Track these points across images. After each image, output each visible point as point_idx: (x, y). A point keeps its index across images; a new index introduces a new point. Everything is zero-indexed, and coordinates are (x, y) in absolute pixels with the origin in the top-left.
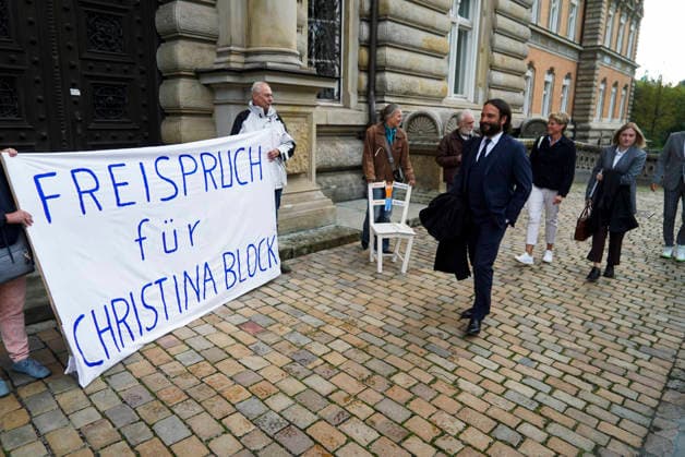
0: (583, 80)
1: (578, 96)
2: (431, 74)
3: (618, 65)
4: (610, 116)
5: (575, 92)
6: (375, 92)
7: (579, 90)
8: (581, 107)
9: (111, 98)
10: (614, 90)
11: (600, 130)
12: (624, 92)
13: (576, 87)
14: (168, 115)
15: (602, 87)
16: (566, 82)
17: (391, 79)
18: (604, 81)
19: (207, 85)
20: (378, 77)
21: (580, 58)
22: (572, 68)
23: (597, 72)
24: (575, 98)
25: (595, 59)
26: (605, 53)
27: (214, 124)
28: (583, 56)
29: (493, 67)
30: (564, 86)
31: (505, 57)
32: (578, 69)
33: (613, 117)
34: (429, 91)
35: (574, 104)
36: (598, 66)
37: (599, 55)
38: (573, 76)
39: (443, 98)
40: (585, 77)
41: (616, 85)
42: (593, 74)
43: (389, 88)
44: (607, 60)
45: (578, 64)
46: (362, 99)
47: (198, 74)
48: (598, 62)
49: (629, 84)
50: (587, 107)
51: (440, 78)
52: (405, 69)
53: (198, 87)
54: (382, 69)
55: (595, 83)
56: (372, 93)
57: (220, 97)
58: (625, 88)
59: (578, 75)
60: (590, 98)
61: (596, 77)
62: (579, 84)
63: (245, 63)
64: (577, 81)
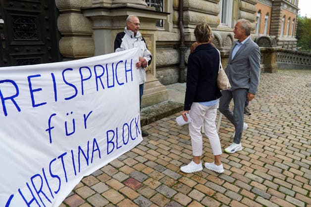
0: (275, 16)
1: (272, 24)
2: (212, 12)
3: (291, 9)
4: (287, 34)
5: (271, 22)
6: (183, 22)
7: (272, 21)
8: (274, 30)
9: (25, 25)
10: (289, 21)
11: (283, 41)
12: (293, 22)
13: (271, 19)
14: (63, 36)
15: (283, 20)
16: (267, 17)
17: (192, 15)
18: (284, 17)
19: (89, 18)
20: (185, 14)
21: (273, 5)
22: (269, 10)
23: (281, 12)
24: (271, 25)
25: (280, 5)
26: (284, 3)
27: (93, 41)
28: (275, 4)
29: (241, 9)
30: (266, 19)
31: (247, 3)
32: (272, 10)
33: (289, 35)
34: (211, 21)
35: (270, 28)
36: (282, 9)
37: (282, 4)
38: (270, 14)
39: (218, 25)
40: (275, 15)
41: (289, 19)
42: (279, 13)
43: (190, 20)
44: (286, 6)
45: (272, 8)
46: (176, 26)
47: (83, 10)
48: (281, 7)
49: (295, 17)
50: (276, 29)
51: (216, 14)
52: (199, 9)
53: (83, 19)
54: (187, 9)
55: (280, 18)
56: (181, 22)
57: (97, 25)
58: (294, 20)
59: (272, 14)
60: (278, 25)
61: (281, 15)
62: (272, 18)
63: (112, 4)
64: (271, 16)
